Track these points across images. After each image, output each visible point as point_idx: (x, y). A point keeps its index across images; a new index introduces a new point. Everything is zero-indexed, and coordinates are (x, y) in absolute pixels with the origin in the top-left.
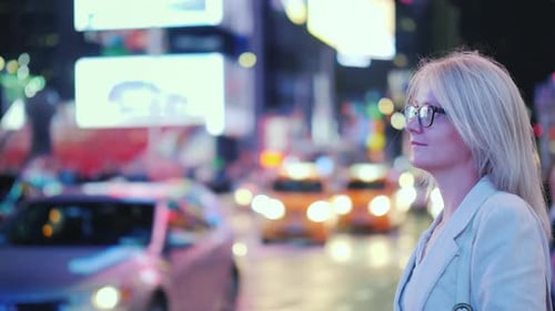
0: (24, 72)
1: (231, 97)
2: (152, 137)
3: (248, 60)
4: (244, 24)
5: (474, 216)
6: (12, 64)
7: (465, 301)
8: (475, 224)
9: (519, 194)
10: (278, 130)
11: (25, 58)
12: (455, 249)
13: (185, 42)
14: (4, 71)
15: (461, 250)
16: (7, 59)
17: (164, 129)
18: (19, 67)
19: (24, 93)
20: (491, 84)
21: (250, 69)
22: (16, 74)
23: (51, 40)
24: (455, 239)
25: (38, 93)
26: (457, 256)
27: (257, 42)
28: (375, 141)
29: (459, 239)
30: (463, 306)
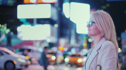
0: (5, 28)
1: (52, 34)
2: (34, 43)
3: (56, 26)
4: (55, 18)
6: (3, 26)
10: (63, 41)
11: (6, 25)
12: (97, 53)
13: (42, 21)
14: (1, 28)
15: (98, 53)
16: (2, 25)
17: (37, 41)
18: (4, 26)
19: (5, 33)
20: (105, 17)
21: (57, 28)
22: (3, 28)
23: (12, 21)
25: (8, 33)
26: (97, 54)
28: (85, 44)
29: (98, 51)
30: (98, 65)
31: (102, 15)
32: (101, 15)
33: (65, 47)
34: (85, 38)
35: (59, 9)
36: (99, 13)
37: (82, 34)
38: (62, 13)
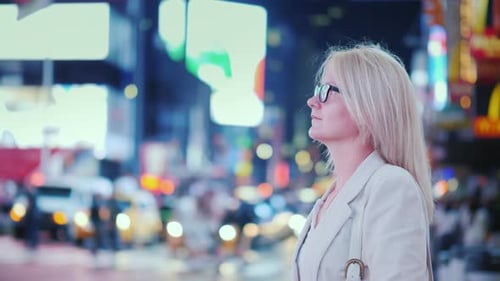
1: (114, 125)
2: (44, 157)
3: (131, 91)
4: (128, 60)
5: (365, 186)
7: (356, 257)
8: (366, 192)
9: (403, 167)
10: (157, 155)
12: (350, 212)
15: (354, 213)
17: (54, 151)
21: (131, 100)
24: (349, 204)
26: (350, 218)
27: (139, 76)
28: (243, 168)
29: (352, 204)
30: (354, 261)
31: (373, 65)
32: (367, 63)
33: (163, 177)
34: (243, 143)
35: (144, 25)
36: (362, 55)
37: (231, 127)
38: (156, 41)
